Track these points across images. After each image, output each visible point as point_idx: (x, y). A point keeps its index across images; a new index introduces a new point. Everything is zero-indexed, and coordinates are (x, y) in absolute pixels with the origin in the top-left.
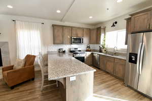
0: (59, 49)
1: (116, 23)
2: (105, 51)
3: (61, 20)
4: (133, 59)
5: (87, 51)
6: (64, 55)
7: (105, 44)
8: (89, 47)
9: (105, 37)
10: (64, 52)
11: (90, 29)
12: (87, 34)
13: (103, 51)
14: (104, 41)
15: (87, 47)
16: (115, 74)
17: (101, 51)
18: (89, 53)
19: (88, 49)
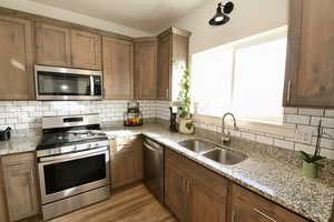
2: (189, 126)
5: (129, 125)
7: (187, 101)
8: (136, 110)
9: (187, 74)
11: (132, 40)
13: (183, 128)
14: (186, 87)
15: (129, 111)
17: (174, 128)
19: (131, 116)
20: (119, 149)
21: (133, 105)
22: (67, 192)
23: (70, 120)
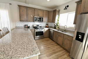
0: (25, 25)
1: (68, 6)
2: (58, 28)
3: (26, 2)
4: (80, 38)
5: (46, 27)
6: (29, 29)
7: (58, 23)
8: (48, 24)
9: (59, 18)
10: (29, 27)
11: (48, 11)
12: (46, 15)
13: (57, 28)
14: (58, 20)
15: (46, 24)
16: (63, 46)
17: (55, 28)
18: (46, 29)
19: (47, 26)
21: (47, 23)
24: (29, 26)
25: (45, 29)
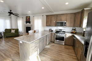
0: (50, 29)
5: (72, 33)
8: (75, 30)
19: (73, 31)
20: (67, 37)
22: (58, 41)
23: (61, 30)
24: (52, 30)
25: (67, 35)
